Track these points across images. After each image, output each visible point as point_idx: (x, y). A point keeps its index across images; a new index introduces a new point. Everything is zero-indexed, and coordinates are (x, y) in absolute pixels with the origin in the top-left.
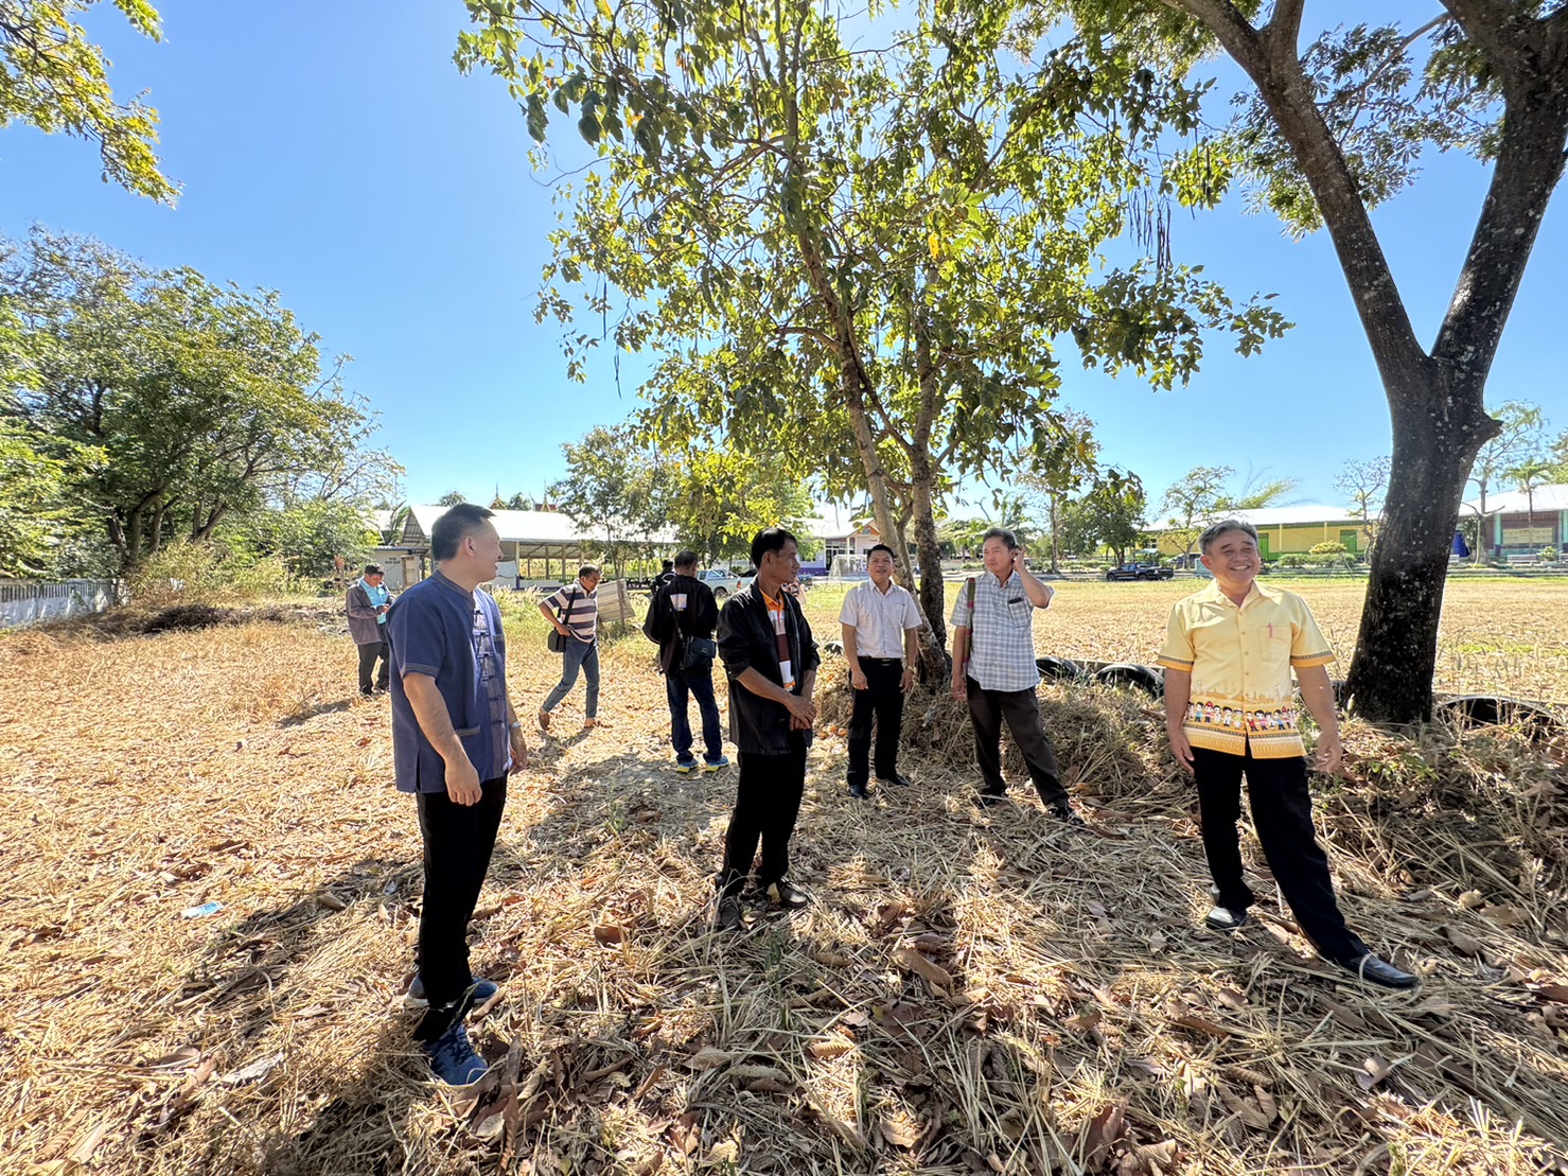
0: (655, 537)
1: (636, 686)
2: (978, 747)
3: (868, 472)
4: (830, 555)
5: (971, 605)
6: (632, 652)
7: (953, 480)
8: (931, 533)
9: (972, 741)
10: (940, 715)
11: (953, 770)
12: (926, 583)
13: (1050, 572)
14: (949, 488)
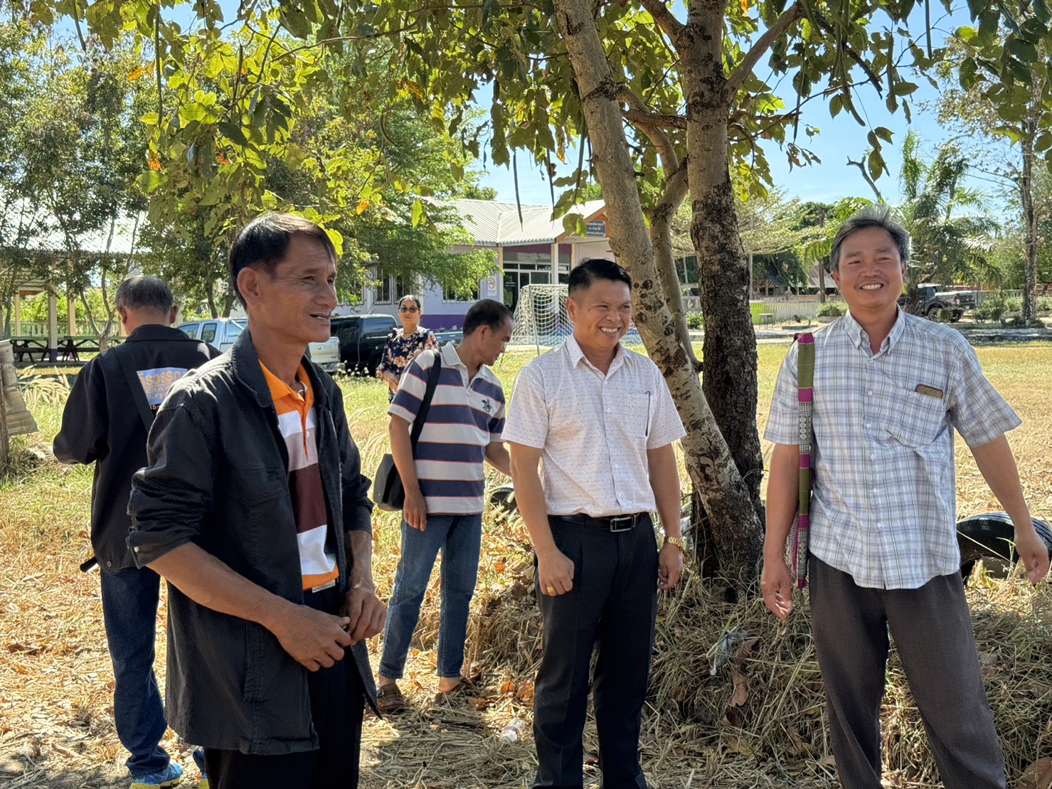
0: (91, 242)
1: (34, 597)
2: (833, 717)
3: (584, 89)
4: (513, 285)
5: (806, 396)
6: (28, 515)
7: (782, 111)
8: (728, 232)
9: (819, 707)
10: (746, 646)
11: (774, 772)
12: (715, 346)
13: (1018, 323)
14: (773, 127)
